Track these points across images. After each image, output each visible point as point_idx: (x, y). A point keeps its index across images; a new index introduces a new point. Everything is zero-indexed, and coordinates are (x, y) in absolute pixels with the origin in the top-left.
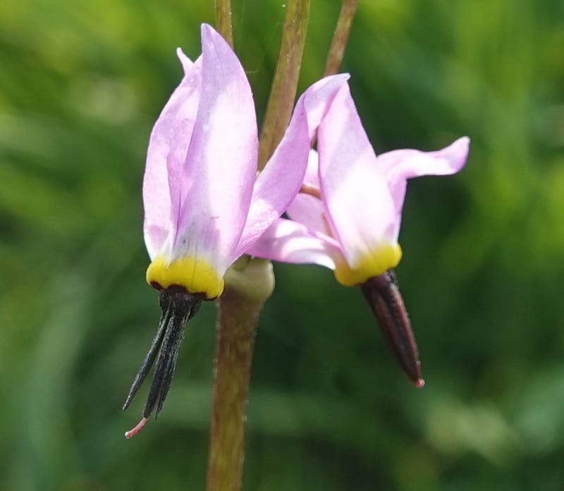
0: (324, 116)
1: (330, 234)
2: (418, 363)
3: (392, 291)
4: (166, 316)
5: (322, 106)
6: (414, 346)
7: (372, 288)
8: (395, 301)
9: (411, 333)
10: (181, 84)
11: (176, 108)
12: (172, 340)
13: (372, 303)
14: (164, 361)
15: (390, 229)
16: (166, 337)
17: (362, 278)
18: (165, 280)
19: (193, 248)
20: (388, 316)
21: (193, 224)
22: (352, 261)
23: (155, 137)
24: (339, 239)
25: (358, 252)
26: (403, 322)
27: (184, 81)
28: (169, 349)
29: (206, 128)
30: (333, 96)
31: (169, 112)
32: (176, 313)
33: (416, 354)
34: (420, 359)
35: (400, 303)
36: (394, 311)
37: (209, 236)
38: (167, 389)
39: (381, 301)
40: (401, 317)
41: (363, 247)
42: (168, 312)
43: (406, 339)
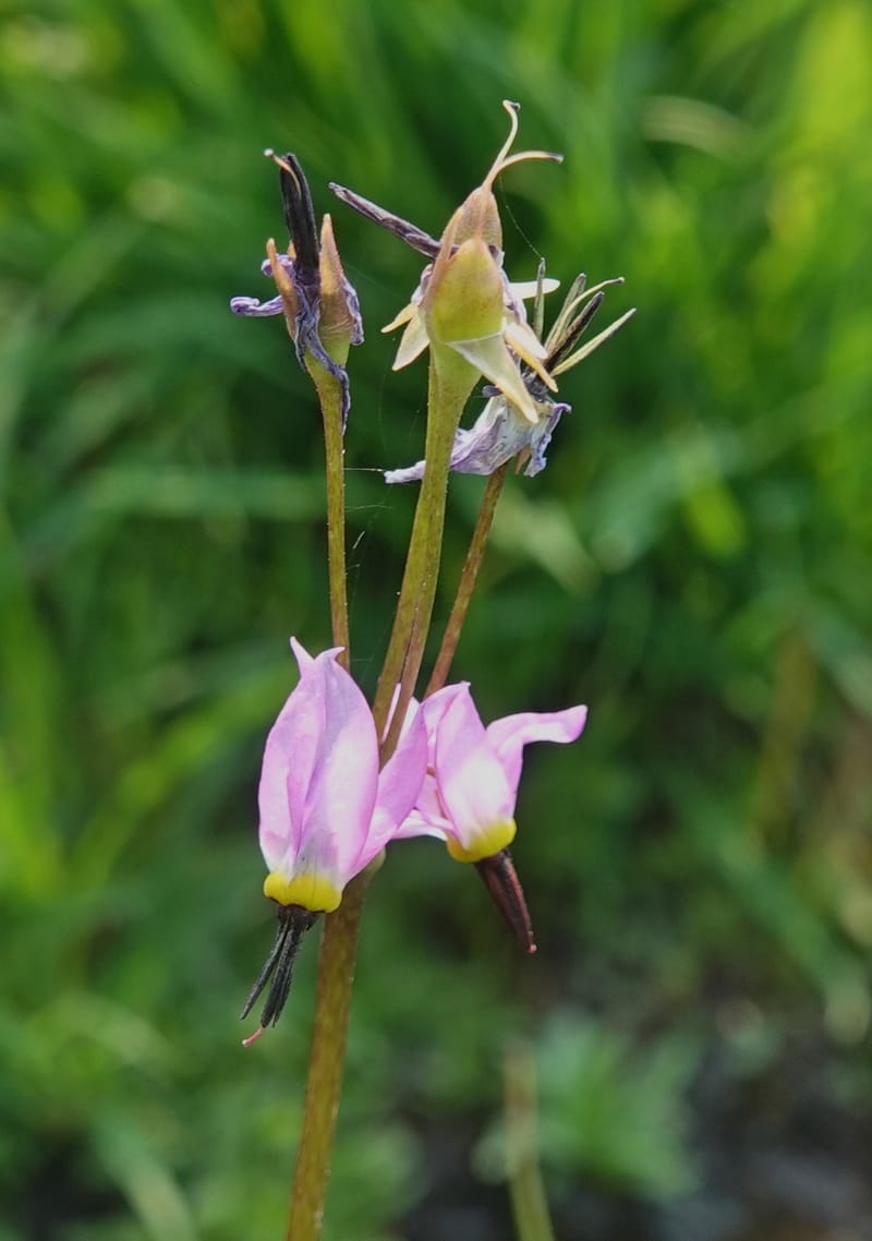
0: (443, 716)
1: (443, 815)
2: (531, 933)
3: (506, 867)
4: (285, 930)
5: (439, 711)
6: (527, 916)
7: (487, 866)
8: (508, 877)
9: (523, 905)
10: (298, 688)
11: (293, 716)
12: (290, 954)
13: (485, 878)
14: (282, 975)
15: (504, 809)
16: (284, 951)
17: (476, 858)
18: (284, 899)
19: (312, 865)
20: (501, 891)
21: (313, 841)
22: (466, 842)
23: (271, 746)
24: (453, 821)
25: (473, 834)
26: (516, 896)
27: (300, 684)
28: (287, 963)
29: (328, 760)
30: (451, 700)
31: (286, 719)
32: (295, 929)
33: (529, 924)
34: (533, 930)
35: (514, 877)
36: (508, 886)
37: (328, 853)
38: (284, 999)
39: (494, 879)
40: (514, 891)
41: (478, 829)
42: (286, 926)
43: (519, 913)
